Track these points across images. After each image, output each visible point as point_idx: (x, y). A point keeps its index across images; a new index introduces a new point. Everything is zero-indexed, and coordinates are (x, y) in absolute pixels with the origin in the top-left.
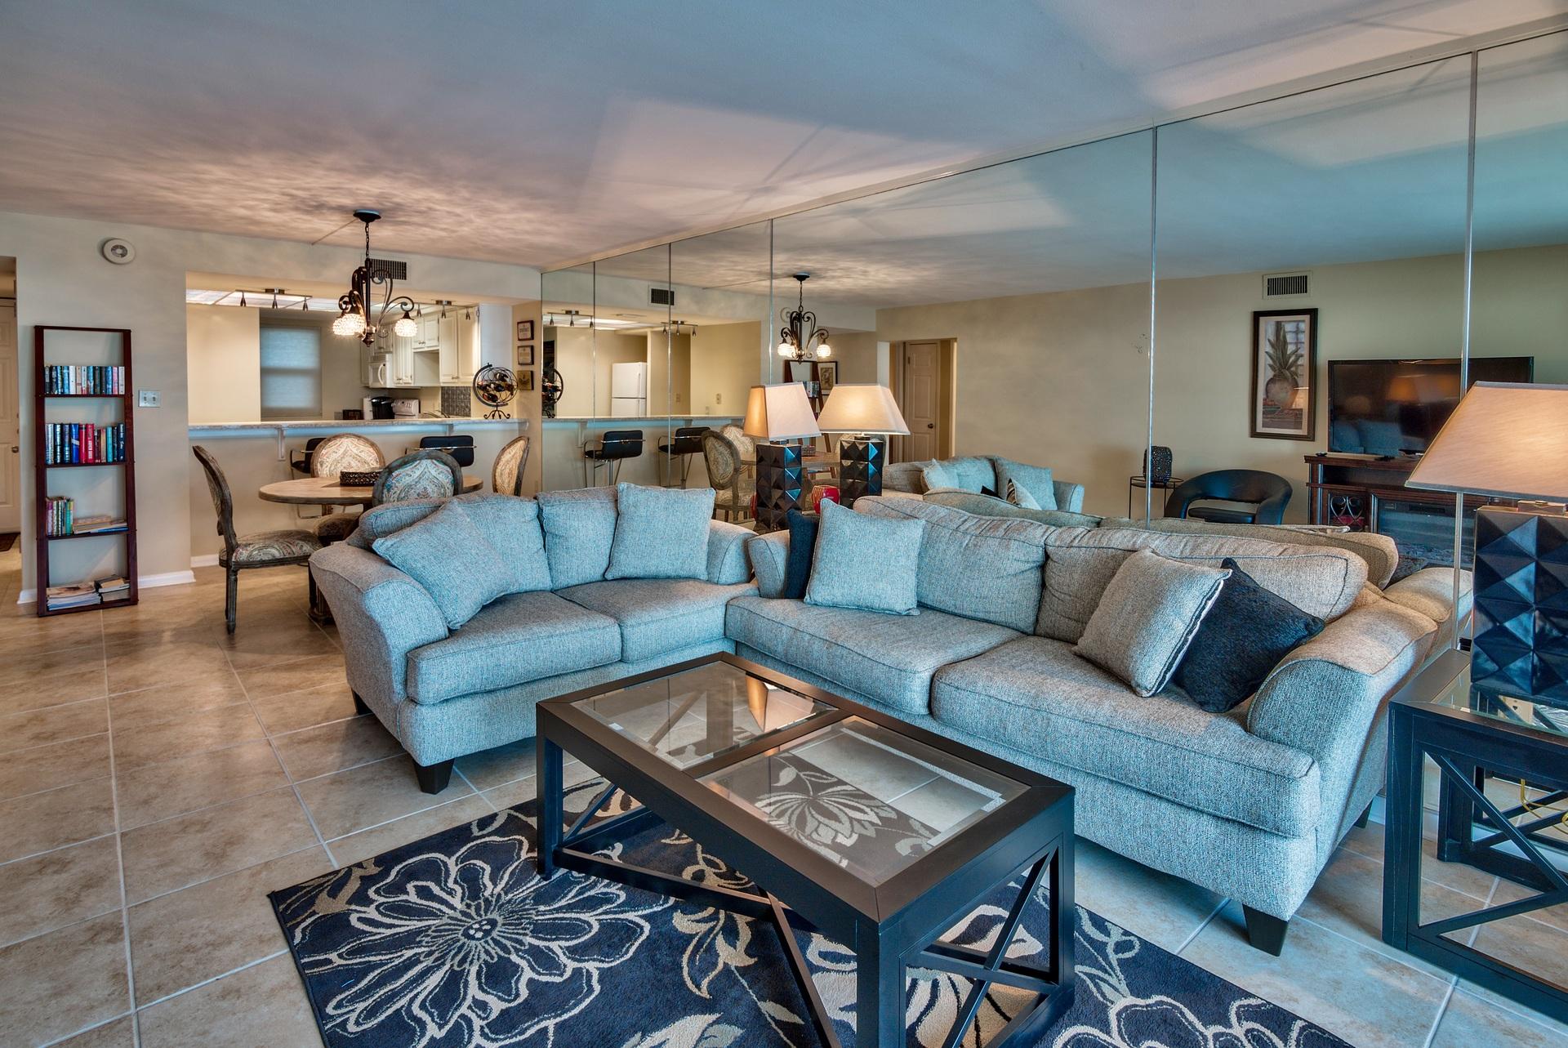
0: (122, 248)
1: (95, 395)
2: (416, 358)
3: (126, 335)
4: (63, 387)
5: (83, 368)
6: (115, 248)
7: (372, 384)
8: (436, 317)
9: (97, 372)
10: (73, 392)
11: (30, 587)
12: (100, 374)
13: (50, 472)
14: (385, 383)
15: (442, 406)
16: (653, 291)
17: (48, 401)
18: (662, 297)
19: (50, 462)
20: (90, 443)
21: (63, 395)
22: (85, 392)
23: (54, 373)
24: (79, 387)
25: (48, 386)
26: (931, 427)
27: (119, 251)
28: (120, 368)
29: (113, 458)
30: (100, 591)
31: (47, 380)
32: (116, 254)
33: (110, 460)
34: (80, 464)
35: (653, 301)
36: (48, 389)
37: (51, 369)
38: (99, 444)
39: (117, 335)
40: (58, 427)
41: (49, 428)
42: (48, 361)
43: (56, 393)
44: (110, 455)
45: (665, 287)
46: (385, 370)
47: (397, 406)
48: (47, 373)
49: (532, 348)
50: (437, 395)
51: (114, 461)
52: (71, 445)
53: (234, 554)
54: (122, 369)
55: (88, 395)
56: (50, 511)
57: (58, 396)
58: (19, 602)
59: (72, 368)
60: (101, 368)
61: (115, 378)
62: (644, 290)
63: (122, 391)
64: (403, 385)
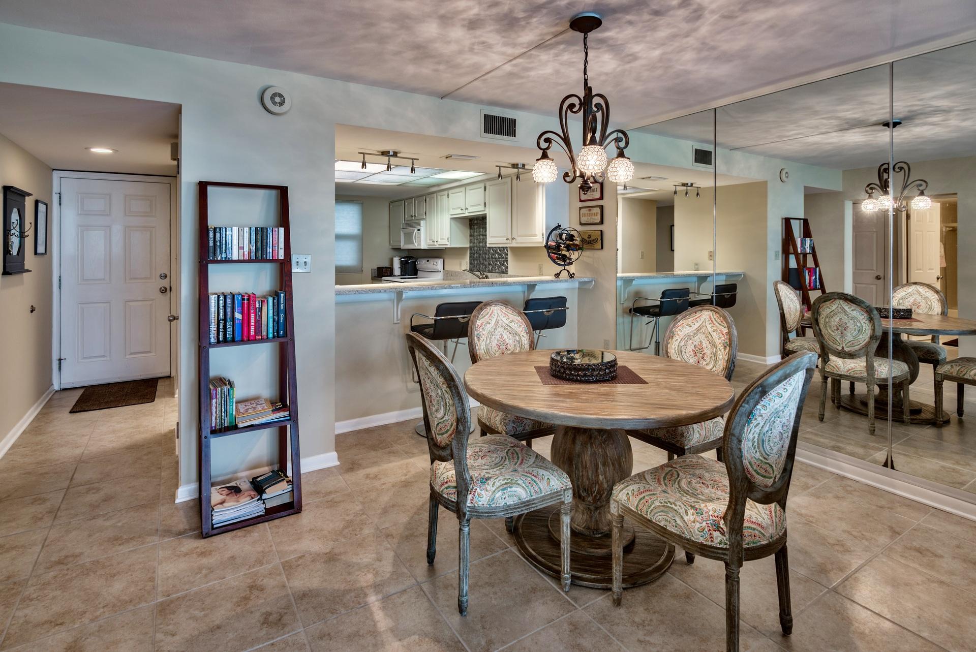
0: (281, 96)
1: (256, 260)
2: (452, 223)
3: (283, 192)
4: (226, 252)
5: (245, 229)
6: (275, 95)
7: (403, 246)
8: (482, 185)
9: (259, 234)
10: (235, 257)
11: (188, 482)
12: (261, 234)
13: (212, 351)
14: (419, 245)
15: (470, 264)
16: (696, 150)
17: (211, 267)
18: (703, 157)
19: (213, 340)
20: (253, 316)
21: (228, 261)
22: (247, 258)
23: (218, 235)
24: (241, 251)
25: (211, 250)
26: (880, 279)
27: (278, 99)
28: (280, 228)
29: (274, 333)
30: (264, 496)
31: (211, 244)
32: (275, 103)
33: (271, 336)
34: (242, 342)
35: (696, 161)
36: (211, 254)
37: (215, 229)
38: (261, 317)
39: (274, 192)
40: (221, 298)
41: (213, 299)
42: (212, 222)
43: (219, 259)
44: (271, 330)
45: (709, 148)
46: (420, 234)
47: (422, 264)
48: (211, 235)
49: (602, 208)
50: (465, 254)
51: (274, 337)
52: (233, 319)
53: (470, 496)
54: (282, 230)
55: (249, 261)
56: (214, 401)
57: (221, 262)
58: (177, 501)
59: (235, 229)
60: (262, 229)
61: (275, 242)
62: (688, 148)
63: (281, 256)
64: (437, 246)
